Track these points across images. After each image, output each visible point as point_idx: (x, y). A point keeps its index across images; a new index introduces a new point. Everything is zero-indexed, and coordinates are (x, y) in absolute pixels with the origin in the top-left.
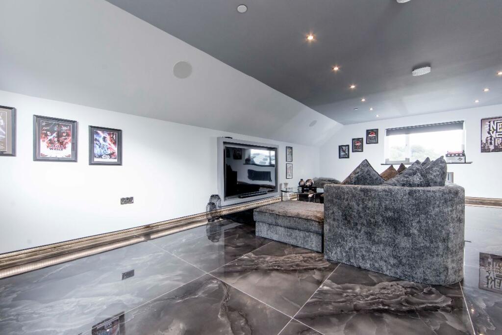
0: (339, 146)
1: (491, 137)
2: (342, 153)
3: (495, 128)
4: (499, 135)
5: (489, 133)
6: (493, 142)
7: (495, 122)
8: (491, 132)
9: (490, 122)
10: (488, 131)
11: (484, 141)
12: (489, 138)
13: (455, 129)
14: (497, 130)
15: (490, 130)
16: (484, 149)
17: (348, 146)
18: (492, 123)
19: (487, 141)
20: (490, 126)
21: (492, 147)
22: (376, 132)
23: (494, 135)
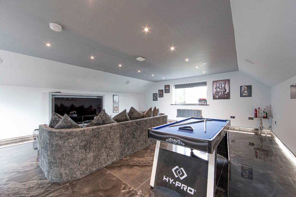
0: (153, 94)
1: (217, 91)
2: (154, 98)
3: (218, 87)
4: (220, 90)
5: (216, 89)
6: (218, 94)
7: (219, 83)
8: (217, 88)
9: (216, 83)
10: (215, 88)
11: (214, 94)
12: (216, 92)
13: (204, 86)
14: (219, 87)
15: (216, 87)
16: (214, 98)
17: (157, 94)
18: (217, 83)
19: (215, 93)
20: (216, 84)
21: (217, 97)
22: (169, 86)
23: (218, 90)
